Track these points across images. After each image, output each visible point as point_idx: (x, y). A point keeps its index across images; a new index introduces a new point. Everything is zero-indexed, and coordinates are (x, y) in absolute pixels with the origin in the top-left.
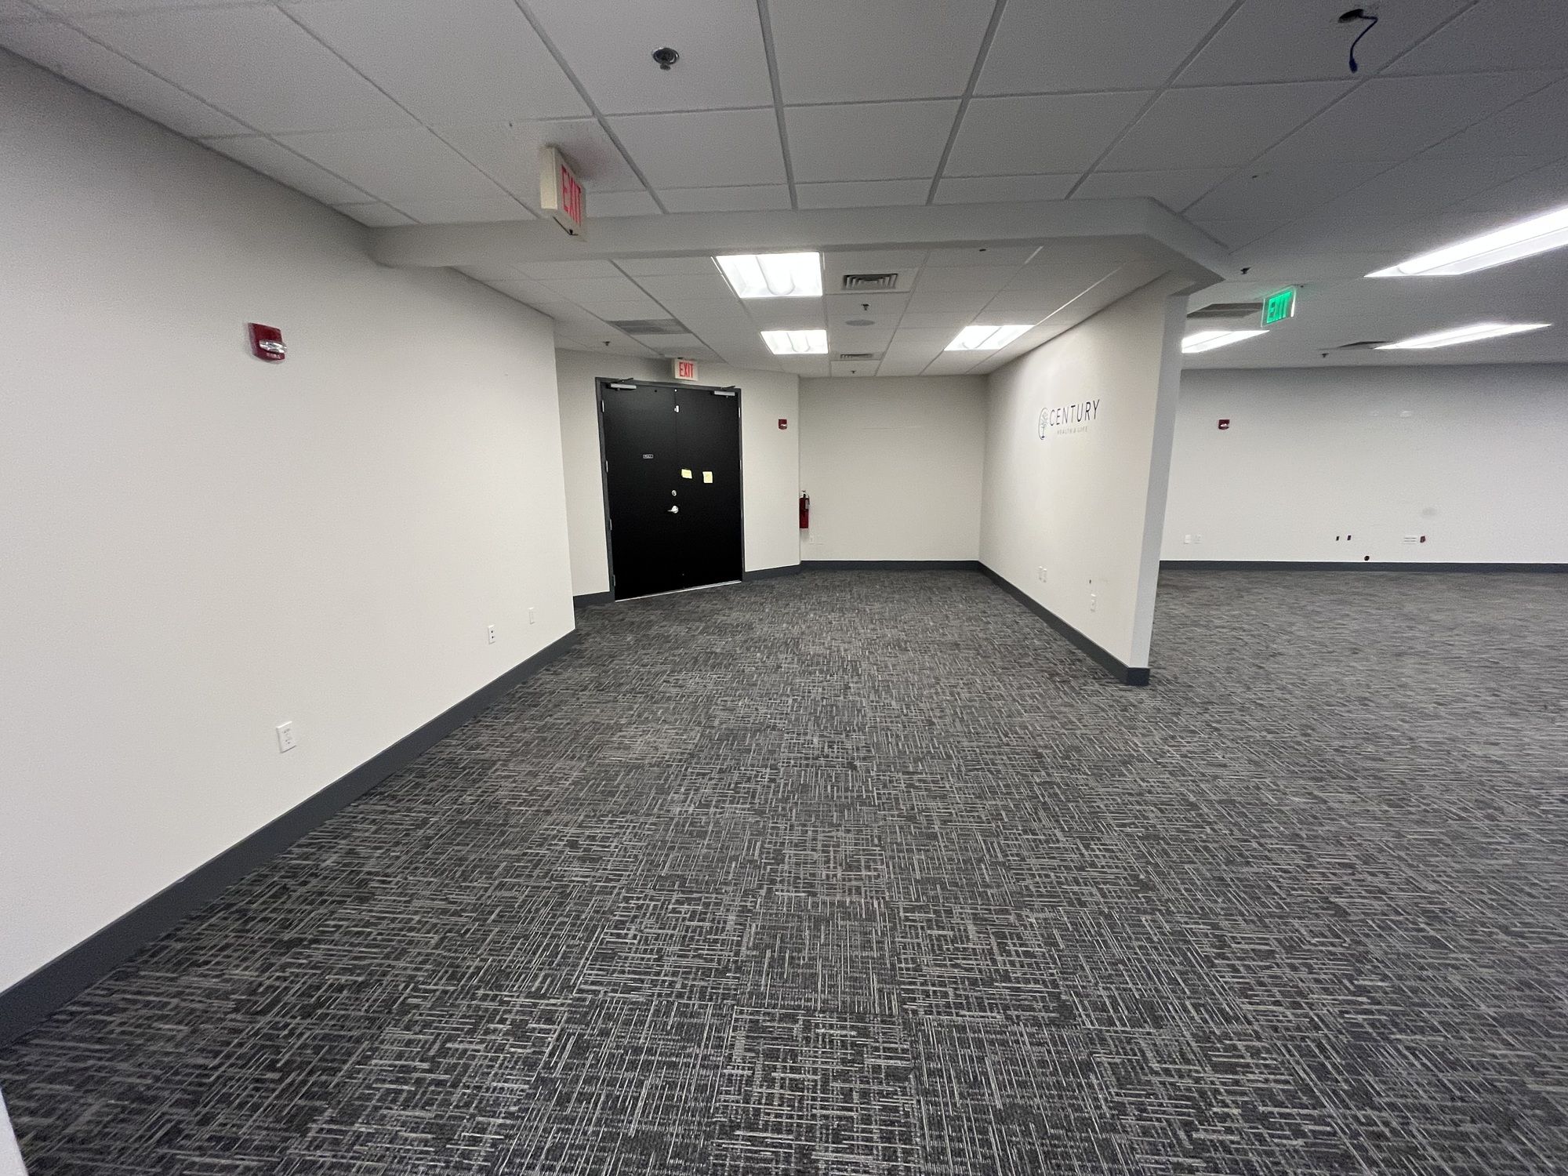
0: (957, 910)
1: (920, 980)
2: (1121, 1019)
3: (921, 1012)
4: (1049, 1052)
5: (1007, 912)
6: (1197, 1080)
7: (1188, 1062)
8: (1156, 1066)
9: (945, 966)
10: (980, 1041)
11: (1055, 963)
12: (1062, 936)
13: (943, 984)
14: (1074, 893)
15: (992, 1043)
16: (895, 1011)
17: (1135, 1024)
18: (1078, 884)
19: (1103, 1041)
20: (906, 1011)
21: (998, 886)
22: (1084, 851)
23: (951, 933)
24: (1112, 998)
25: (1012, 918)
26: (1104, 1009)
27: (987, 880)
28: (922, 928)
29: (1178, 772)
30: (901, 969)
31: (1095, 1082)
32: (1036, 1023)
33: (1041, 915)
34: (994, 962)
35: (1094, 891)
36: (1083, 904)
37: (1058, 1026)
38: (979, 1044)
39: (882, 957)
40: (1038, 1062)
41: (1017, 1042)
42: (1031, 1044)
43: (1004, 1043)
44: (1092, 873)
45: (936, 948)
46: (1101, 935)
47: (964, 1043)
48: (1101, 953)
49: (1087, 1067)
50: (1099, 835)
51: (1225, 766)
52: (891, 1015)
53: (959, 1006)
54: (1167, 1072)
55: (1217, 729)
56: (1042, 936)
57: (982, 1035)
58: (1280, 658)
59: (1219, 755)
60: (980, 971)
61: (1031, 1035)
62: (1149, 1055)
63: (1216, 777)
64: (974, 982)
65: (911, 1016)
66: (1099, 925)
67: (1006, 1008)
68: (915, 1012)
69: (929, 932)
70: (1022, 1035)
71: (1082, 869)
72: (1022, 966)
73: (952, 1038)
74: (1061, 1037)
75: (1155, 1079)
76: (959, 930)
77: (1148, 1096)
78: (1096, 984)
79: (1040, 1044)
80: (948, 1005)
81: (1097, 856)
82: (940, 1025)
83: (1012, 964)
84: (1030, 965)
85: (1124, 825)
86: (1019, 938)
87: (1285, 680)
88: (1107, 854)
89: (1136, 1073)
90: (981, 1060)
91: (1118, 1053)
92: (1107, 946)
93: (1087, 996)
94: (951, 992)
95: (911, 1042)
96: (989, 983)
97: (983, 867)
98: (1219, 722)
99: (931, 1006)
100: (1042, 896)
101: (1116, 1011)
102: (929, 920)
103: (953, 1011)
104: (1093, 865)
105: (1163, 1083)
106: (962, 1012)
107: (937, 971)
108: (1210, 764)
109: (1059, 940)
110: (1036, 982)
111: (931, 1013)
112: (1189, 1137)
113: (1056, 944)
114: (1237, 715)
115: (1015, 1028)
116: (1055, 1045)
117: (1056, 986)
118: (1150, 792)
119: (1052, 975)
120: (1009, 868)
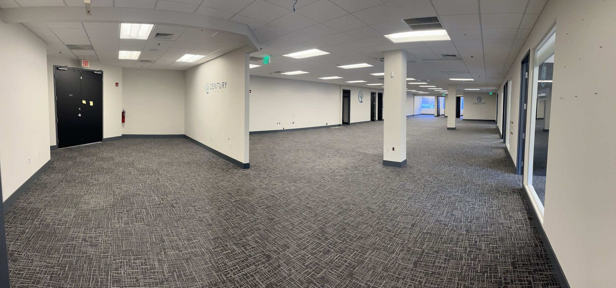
0: (228, 244)
1: (227, 267)
2: (281, 251)
3: (232, 275)
4: (269, 268)
5: (242, 239)
6: (301, 254)
7: (297, 252)
8: (292, 257)
9: (233, 260)
10: (252, 275)
11: (260, 247)
12: (259, 239)
13: (234, 266)
14: (257, 228)
15: (255, 274)
16: (225, 279)
17: (284, 251)
18: (256, 225)
19: (280, 258)
20: (228, 277)
21: (236, 233)
22: (254, 216)
23: (230, 251)
24: (277, 248)
25: (244, 240)
26: (277, 251)
27: (233, 233)
28: (221, 252)
29: (266, 189)
30: (220, 266)
31: (282, 268)
32: (263, 263)
33: (251, 236)
34: (245, 253)
35: (261, 225)
36: (260, 229)
37: (268, 261)
38: (252, 276)
39: (213, 265)
40: (268, 272)
41: (261, 270)
42: (265, 268)
43: (258, 272)
44: (258, 221)
45: (228, 256)
46: (268, 235)
47: (248, 278)
48: (270, 239)
49: (279, 266)
50: (256, 211)
51: (276, 185)
52: (224, 281)
53: (242, 269)
54: (295, 256)
55: (270, 176)
56: (254, 241)
57: (252, 273)
58: (276, 156)
59: (273, 182)
60: (243, 258)
61: (263, 267)
62: (290, 255)
63: (275, 188)
64: (243, 261)
65: (230, 278)
66: (266, 233)
67: (254, 263)
68: (231, 277)
69: (223, 253)
70: (261, 268)
71: (255, 221)
72: (253, 251)
73: (244, 278)
74: (270, 263)
75: (293, 260)
76: (232, 249)
77: (294, 264)
78: (272, 247)
79: (266, 267)
80: (239, 270)
81: (258, 216)
82: (239, 277)
83: (250, 252)
84: (255, 250)
85: (260, 206)
86: (249, 245)
87: (279, 161)
88: (260, 215)
89: (289, 261)
90: (254, 279)
91: (284, 259)
92: (270, 237)
93: (271, 251)
94: (238, 267)
95: (234, 285)
96: (247, 259)
97: (230, 229)
98: (270, 174)
99: (234, 273)
100: (249, 232)
101: (279, 250)
102: (222, 250)
103: (241, 271)
104: (258, 219)
105: (295, 259)
106: (244, 270)
107: (231, 263)
108: (273, 185)
109: (259, 241)
110: (258, 253)
111: (235, 275)
112: (304, 266)
113: (258, 242)
114: (273, 171)
115: (259, 267)
116: (270, 265)
117: (264, 252)
118: (262, 196)
119: (261, 250)
120: (237, 228)
